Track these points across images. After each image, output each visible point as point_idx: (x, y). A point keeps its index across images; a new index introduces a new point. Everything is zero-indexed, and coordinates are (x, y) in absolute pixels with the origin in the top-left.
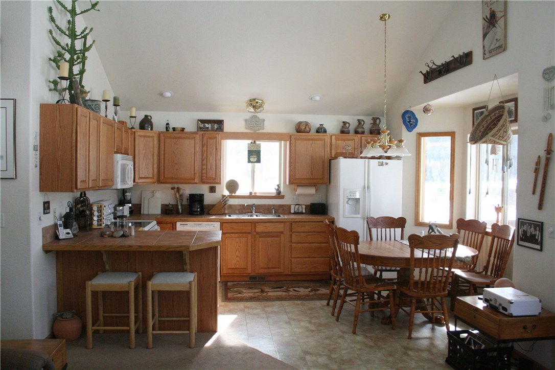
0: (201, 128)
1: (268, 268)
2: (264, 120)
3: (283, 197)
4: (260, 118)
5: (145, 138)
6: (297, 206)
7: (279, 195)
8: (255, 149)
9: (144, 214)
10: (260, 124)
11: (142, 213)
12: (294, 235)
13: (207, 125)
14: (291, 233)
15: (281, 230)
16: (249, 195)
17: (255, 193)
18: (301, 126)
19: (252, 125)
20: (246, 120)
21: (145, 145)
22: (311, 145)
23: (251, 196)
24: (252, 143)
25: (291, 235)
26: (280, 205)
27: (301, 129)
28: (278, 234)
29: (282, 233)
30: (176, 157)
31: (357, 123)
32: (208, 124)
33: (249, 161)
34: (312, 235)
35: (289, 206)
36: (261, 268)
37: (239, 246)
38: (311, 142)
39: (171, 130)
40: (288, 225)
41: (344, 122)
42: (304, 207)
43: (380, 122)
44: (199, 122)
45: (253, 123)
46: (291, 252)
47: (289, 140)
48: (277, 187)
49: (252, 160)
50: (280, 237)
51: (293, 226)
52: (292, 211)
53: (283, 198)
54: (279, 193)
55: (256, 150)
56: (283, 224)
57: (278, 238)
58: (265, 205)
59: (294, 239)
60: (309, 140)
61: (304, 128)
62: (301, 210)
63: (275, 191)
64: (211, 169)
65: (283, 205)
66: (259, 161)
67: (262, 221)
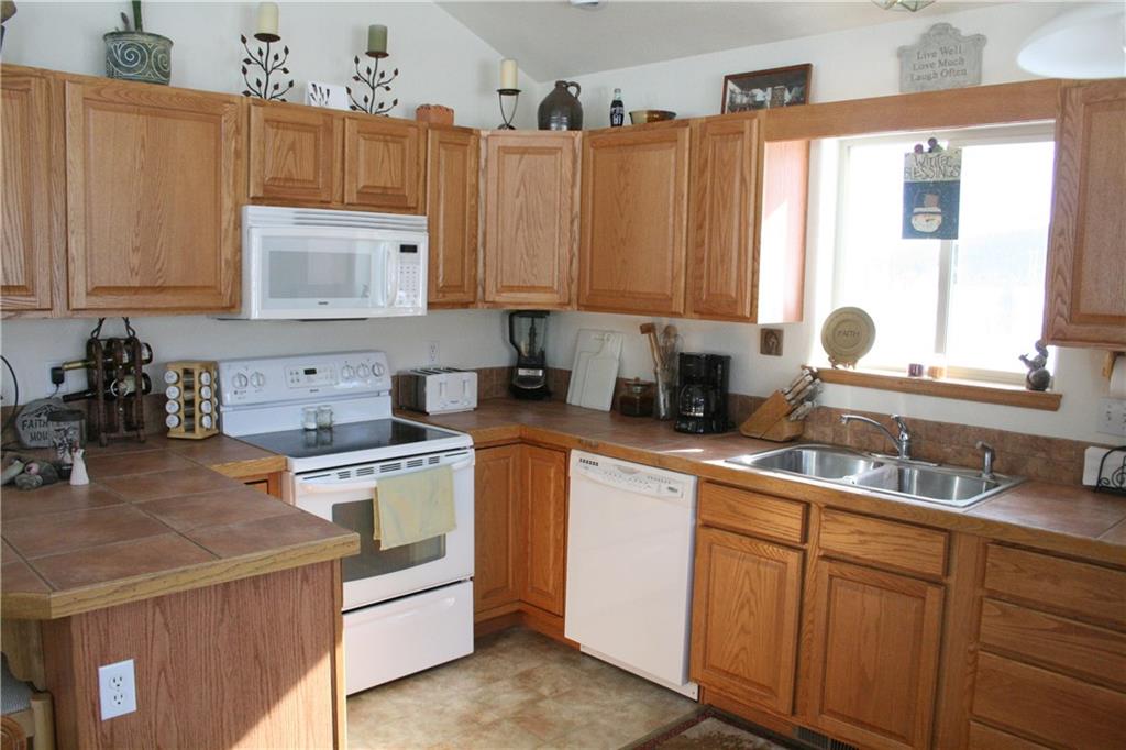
0: (734, 108)
1: (861, 723)
2: (979, 41)
3: (1053, 404)
4: (964, 33)
5: (526, 156)
6: (1118, 456)
7: (1040, 389)
8: (934, 176)
9: (570, 404)
10: (962, 61)
11: (568, 401)
12: (991, 608)
13: (759, 95)
14: (980, 592)
15: (934, 567)
16: (905, 375)
17: (933, 372)
19: (929, 71)
20: (902, 53)
21: (523, 180)
23: (916, 383)
24: (919, 149)
25: (980, 603)
26: (1035, 438)
28: (912, 584)
29: (934, 580)
30: (622, 216)
32: (764, 89)
33: (910, 232)
35: (1079, 448)
36: (833, 713)
37: (752, 590)
39: (627, 121)
40: (968, 549)
44: (731, 85)
45: (931, 60)
46: (973, 688)
48: (1033, 354)
49: (920, 223)
50: (923, 599)
52: (1090, 479)
53: (1055, 408)
54: (1040, 381)
55: (941, 178)
56: (940, 536)
58: (964, 427)
59: (994, 628)
63: (1025, 370)
64: (722, 261)
65: (1049, 441)
66: (948, 230)
67: (842, 504)
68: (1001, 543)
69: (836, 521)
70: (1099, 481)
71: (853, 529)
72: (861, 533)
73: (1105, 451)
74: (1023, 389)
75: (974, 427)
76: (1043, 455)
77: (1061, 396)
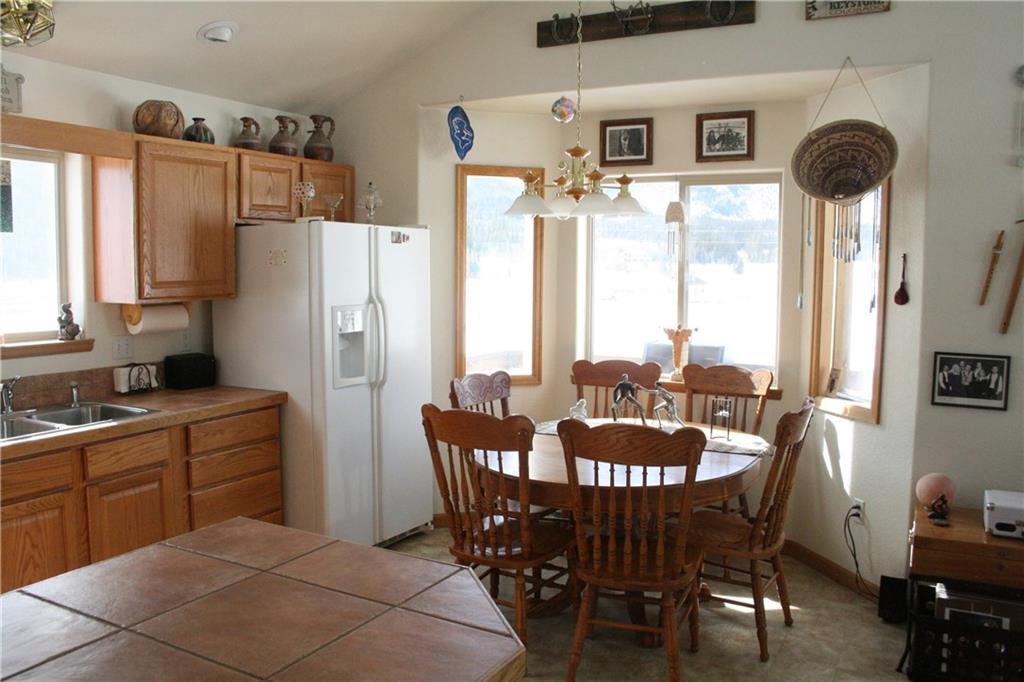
3: (87, 346)
6: (136, 369)
7: (72, 338)
10: (7, 91)
12: (195, 463)
14: (186, 459)
15: (163, 454)
18: (164, 114)
22: (195, 177)
25: (188, 464)
26: (83, 372)
27: (166, 125)
28: (152, 472)
29: (162, 464)
31: (276, 127)
34: (242, 451)
35: (109, 374)
37: (34, 546)
38: (193, 167)
40: (178, 436)
41: (245, 120)
42: (153, 369)
43: (332, 129)
47: (134, 156)
50: (161, 481)
51: (193, 434)
52: (124, 389)
53: (90, 349)
54: (71, 331)
56: (165, 433)
57: (155, 485)
58: (33, 378)
59: (197, 476)
60: (188, 161)
61: (173, 122)
62: (147, 381)
63: (56, 327)
65: (90, 372)
66: (5, 224)
67: (104, 437)
68: (192, 423)
69: (99, 452)
70: (130, 387)
71: (112, 452)
72: (118, 453)
73: (129, 369)
74: (58, 341)
75: (42, 376)
76: (87, 383)
77: (93, 340)
